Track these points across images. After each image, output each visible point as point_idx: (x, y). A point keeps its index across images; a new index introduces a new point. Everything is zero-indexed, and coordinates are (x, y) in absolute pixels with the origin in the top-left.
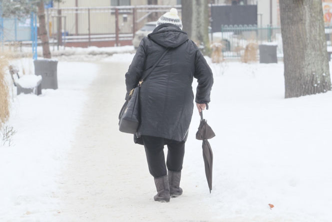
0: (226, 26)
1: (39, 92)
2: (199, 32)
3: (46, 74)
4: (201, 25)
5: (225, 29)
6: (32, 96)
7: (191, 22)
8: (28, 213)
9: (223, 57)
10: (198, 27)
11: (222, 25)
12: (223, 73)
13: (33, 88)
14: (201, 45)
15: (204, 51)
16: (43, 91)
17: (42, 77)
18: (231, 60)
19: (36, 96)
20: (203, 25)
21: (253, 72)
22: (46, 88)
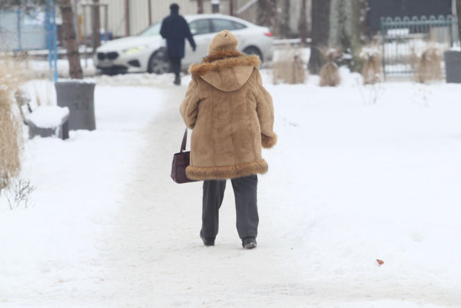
0: (389, 18)
1: (65, 136)
2: (343, 31)
3: (77, 105)
4: (346, 18)
5: (387, 23)
6: (55, 141)
7: (328, 12)
8: (61, 281)
9: (385, 73)
10: (340, 22)
11: (382, 18)
12: (375, 101)
13: (56, 128)
14: (347, 52)
15: (352, 63)
16: (72, 133)
17: (70, 109)
18: (399, 79)
19: (60, 141)
20: (349, 17)
21: (425, 98)
22: (75, 129)
